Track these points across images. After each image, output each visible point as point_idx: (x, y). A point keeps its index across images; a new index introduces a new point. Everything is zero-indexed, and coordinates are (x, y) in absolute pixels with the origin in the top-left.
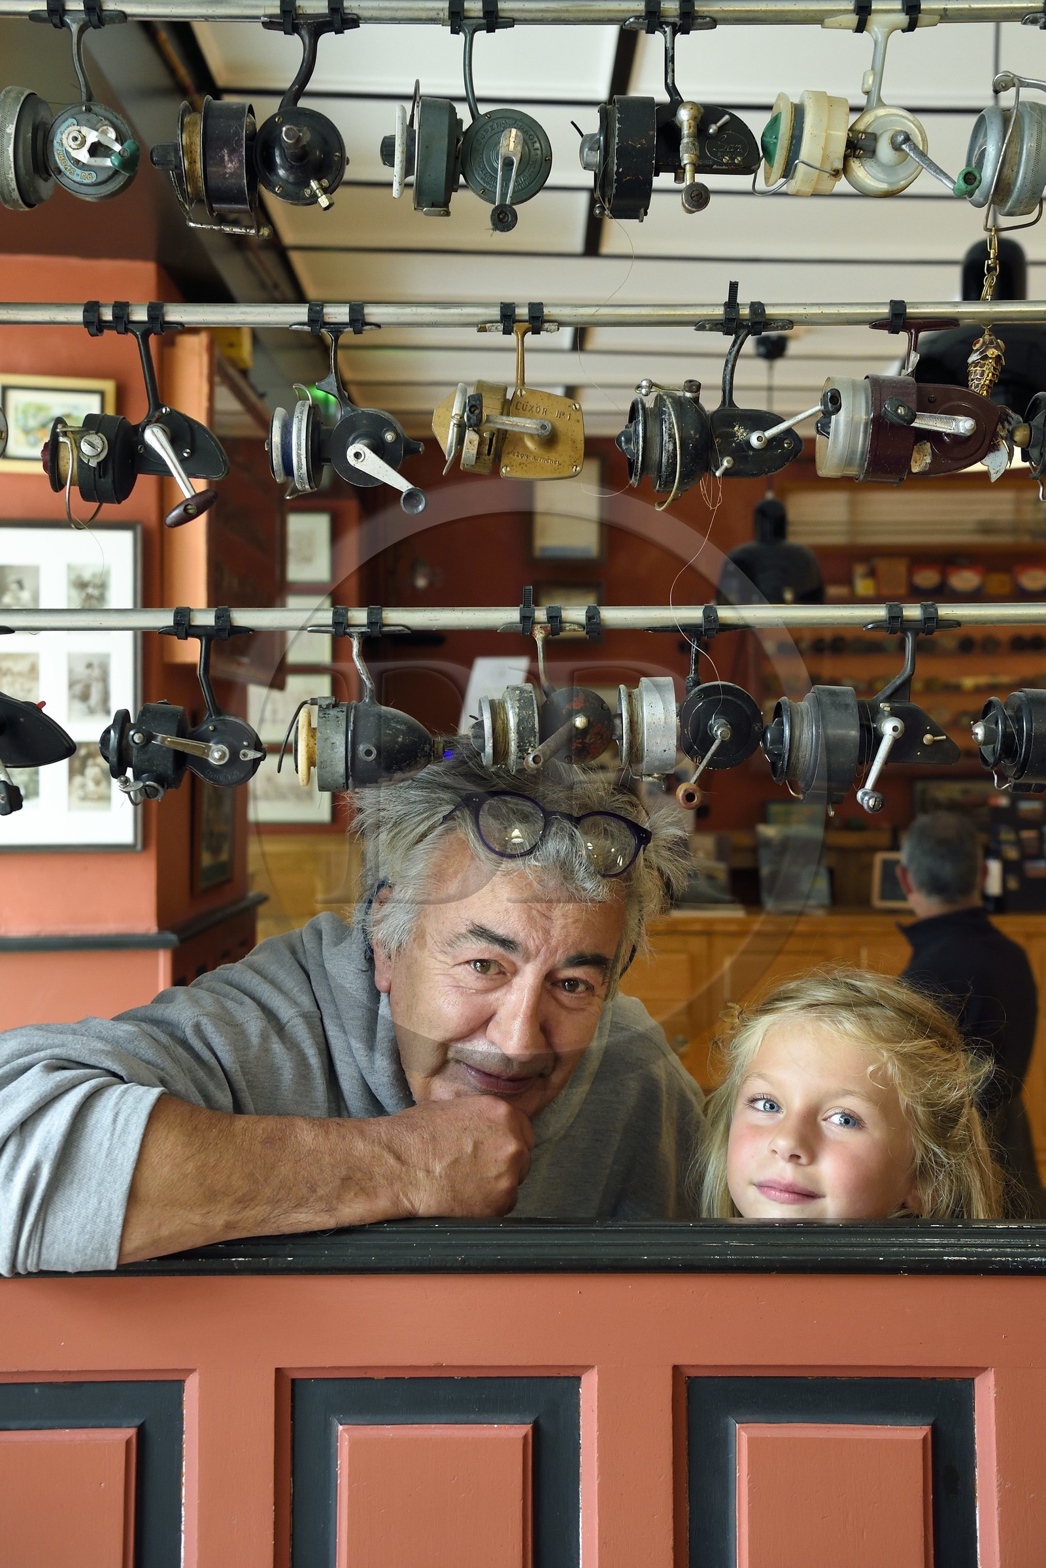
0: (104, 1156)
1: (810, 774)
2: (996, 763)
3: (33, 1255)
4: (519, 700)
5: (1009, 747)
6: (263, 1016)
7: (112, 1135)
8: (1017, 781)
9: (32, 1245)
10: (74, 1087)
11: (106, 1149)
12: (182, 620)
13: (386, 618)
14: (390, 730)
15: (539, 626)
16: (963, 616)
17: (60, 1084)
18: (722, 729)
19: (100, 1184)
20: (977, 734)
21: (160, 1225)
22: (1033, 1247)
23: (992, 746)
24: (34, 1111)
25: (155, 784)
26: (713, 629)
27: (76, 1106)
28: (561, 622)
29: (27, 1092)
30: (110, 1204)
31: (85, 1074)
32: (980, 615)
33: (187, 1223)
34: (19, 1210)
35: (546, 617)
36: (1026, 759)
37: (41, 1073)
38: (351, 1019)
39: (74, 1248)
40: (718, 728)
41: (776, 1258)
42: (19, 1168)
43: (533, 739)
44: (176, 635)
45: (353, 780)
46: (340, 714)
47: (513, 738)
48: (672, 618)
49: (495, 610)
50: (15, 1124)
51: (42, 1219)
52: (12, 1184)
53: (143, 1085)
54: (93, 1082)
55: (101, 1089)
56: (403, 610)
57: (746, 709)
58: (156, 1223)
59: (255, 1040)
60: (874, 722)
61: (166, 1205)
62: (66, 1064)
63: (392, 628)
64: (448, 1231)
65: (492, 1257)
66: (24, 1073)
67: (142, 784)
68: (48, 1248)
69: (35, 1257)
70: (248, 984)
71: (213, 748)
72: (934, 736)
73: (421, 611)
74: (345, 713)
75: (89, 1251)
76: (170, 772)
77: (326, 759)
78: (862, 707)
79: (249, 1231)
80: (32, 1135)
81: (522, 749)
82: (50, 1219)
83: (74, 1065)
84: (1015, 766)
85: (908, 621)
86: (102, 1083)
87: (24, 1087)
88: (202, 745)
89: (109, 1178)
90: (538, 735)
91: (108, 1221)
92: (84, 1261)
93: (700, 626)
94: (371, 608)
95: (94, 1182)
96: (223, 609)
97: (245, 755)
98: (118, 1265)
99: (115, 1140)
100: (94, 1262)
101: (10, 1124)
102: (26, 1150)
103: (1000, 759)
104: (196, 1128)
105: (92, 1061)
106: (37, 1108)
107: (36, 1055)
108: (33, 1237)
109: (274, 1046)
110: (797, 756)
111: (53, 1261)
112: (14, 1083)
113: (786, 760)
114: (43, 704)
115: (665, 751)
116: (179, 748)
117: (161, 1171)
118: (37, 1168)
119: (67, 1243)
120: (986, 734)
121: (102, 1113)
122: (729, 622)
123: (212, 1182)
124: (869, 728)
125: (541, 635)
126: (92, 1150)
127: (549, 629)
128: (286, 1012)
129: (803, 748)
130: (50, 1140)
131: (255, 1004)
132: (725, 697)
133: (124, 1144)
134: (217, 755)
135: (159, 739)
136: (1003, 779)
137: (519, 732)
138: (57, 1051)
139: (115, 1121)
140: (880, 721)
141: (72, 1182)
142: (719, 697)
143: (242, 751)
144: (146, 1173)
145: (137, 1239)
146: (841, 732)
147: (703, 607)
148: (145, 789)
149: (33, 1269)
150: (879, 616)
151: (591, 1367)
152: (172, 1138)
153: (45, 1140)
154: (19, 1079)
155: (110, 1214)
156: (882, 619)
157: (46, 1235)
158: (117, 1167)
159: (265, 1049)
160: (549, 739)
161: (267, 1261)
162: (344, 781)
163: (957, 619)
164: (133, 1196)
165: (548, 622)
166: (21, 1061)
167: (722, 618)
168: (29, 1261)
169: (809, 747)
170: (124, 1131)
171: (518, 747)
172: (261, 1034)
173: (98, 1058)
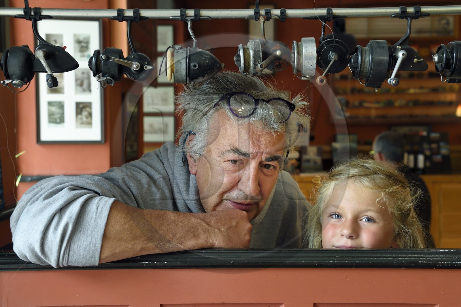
0: (93, 221)
1: (369, 74)
2: (442, 70)
3: (66, 259)
4: (254, 45)
5: (448, 64)
6: (148, 177)
7: (96, 214)
8: (451, 78)
9: (65, 255)
10: (81, 196)
11: (94, 219)
12: (120, 13)
13: (201, 13)
14: (203, 58)
15: (262, 16)
16: (431, 11)
17: (75, 195)
18: (334, 56)
19: (92, 232)
20: (435, 59)
21: (115, 248)
22: (455, 258)
23: (441, 64)
24: (65, 204)
25: (111, 79)
26: (331, 17)
27: (82, 203)
28: (271, 15)
29: (62, 197)
30: (96, 240)
31: (85, 192)
32: (438, 11)
33: (126, 247)
34: (60, 241)
35: (264, 13)
36: (455, 68)
37: (68, 191)
38: (180, 180)
39: (82, 256)
40: (333, 56)
41: (354, 262)
42: (60, 225)
43: (259, 60)
44: (118, 20)
45: (189, 78)
46: (183, 52)
47: (252, 60)
48: (314, 13)
49: (244, 10)
50: (58, 209)
51: (69, 245)
52: (57, 232)
53: (107, 197)
54: (88, 195)
55: (91, 198)
56: (208, 10)
57: (344, 49)
58: (114, 247)
59: (145, 186)
60: (394, 53)
61: (117, 241)
62: (77, 188)
63: (204, 17)
64: (227, 252)
65: (244, 262)
66: (60, 191)
67: (105, 78)
68: (71, 256)
69: (66, 260)
70: (141, 167)
71: (133, 64)
72: (418, 59)
73: (215, 11)
74: (185, 51)
75: (88, 258)
76: (117, 74)
77: (178, 69)
78: (390, 48)
79: (150, 251)
80: (65, 213)
81: (255, 65)
82: (72, 245)
83: (80, 189)
84: (450, 71)
85: (408, 13)
86: (92, 195)
87: (61, 196)
88: (129, 62)
89: (95, 230)
90: (262, 59)
91: (95, 246)
92: (86, 261)
93: (326, 16)
94: (195, 10)
95: (89, 231)
96: (137, 9)
97: (146, 67)
98: (99, 264)
99: (98, 216)
100: (90, 262)
101: (56, 209)
102: (63, 219)
103: (444, 68)
104: (129, 212)
105: (87, 187)
106: (66, 203)
107: (65, 184)
108: (66, 252)
109: (152, 188)
110: (364, 67)
111: (73, 262)
112: (57, 195)
113: (359, 68)
114: (65, 47)
115: (311, 65)
116: (120, 63)
117: (116, 227)
118: (67, 225)
119: (79, 254)
120: (439, 59)
121: (93, 206)
122: (337, 15)
123: (135, 232)
124: (392, 56)
125: (263, 20)
126: (89, 220)
127: (266, 18)
128: (156, 176)
129: (366, 63)
130: (72, 215)
131: (145, 173)
132: (335, 44)
133: (101, 217)
134: (135, 66)
135: (112, 59)
136: (445, 77)
137: (254, 57)
138: (73, 183)
139: (97, 209)
140: (397, 53)
141: (81, 231)
142: (333, 44)
143: (145, 66)
144: (110, 228)
145: (107, 253)
146: (382, 58)
147: (327, 9)
148: (107, 80)
149: (65, 265)
150: (397, 12)
151: (282, 304)
152: (119, 215)
153: (70, 215)
154: (59, 193)
155: (96, 243)
156: (398, 13)
157: (70, 251)
158: (99, 226)
159: (149, 190)
160: (266, 60)
161: (157, 263)
162: (185, 78)
163: (428, 12)
164: (105, 236)
165: (266, 15)
166: (59, 186)
167: (334, 13)
168: (64, 262)
169: (369, 63)
170: (101, 213)
171: (254, 63)
172: (148, 184)
173: (89, 186)
